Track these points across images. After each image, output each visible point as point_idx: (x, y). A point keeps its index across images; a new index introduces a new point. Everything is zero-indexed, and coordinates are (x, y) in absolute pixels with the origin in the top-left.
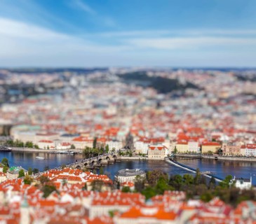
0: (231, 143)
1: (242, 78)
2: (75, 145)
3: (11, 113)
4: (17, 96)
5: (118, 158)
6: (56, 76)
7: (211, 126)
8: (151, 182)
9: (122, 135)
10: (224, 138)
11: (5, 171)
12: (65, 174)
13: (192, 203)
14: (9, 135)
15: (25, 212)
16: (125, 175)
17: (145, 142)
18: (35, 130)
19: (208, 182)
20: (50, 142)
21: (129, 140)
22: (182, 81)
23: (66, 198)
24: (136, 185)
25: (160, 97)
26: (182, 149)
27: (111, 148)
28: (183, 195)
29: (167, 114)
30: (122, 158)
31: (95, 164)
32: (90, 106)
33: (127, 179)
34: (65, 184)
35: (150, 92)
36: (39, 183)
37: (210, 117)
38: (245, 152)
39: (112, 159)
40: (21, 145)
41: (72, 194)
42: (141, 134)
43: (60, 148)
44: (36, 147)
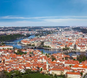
2: (61, 47)
3: (44, 38)
4: (45, 34)
5: (72, 51)
6: (56, 29)
8: (81, 58)
11: (42, 54)
12: (58, 55)
14: (43, 44)
15: (47, 65)
16: (74, 56)
17: (79, 47)
18: (50, 43)
20: (54, 46)
21: (75, 46)
23: (58, 61)
24: (77, 58)
25: (84, 34)
27: (70, 48)
29: (86, 39)
30: (73, 51)
31: (66, 52)
32: (65, 37)
33: (75, 57)
34: (58, 57)
35: (81, 33)
36: (51, 57)
39: (70, 51)
40: (46, 47)
41: (60, 60)
42: (78, 44)
43: (57, 48)
44: (50, 48)
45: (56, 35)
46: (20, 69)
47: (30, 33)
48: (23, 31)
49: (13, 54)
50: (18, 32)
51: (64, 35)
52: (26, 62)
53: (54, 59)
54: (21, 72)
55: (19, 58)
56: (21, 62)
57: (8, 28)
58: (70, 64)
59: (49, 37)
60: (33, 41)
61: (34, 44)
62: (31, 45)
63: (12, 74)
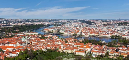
0: (101, 34)
1: (103, 21)
2: (71, 34)
3: (60, 27)
4: (61, 24)
6: (68, 21)
7: (97, 30)
8: (85, 41)
9: (80, 32)
10: (99, 33)
11: (58, 38)
12: (69, 39)
13: (93, 45)
14: (59, 31)
15: (62, 46)
16: (80, 39)
17: (84, 33)
18: (64, 31)
19: (96, 41)
21: (81, 33)
22: (91, 22)
23: (69, 43)
24: (82, 41)
25: (87, 25)
26: (91, 35)
27: (78, 34)
28: (91, 44)
29: (88, 28)
30: (80, 36)
31: (75, 37)
33: (81, 40)
34: (69, 41)
35: (85, 24)
36: (65, 40)
37: (97, 29)
38: (103, 35)
39: (78, 36)
40: (61, 33)
41: (70, 43)
43: (68, 34)
44: (64, 34)
45: (68, 25)
46: (43, 49)
47: (50, 23)
48: (45, 22)
49: (38, 38)
50: (41, 23)
51: (74, 25)
52: (47, 44)
53: (66, 42)
54: (44, 51)
55: (42, 41)
56: (44, 44)
57: (34, 20)
58: (78, 46)
59: (63, 26)
60: (52, 29)
61: (53, 32)
62: (51, 32)
63: (38, 52)
